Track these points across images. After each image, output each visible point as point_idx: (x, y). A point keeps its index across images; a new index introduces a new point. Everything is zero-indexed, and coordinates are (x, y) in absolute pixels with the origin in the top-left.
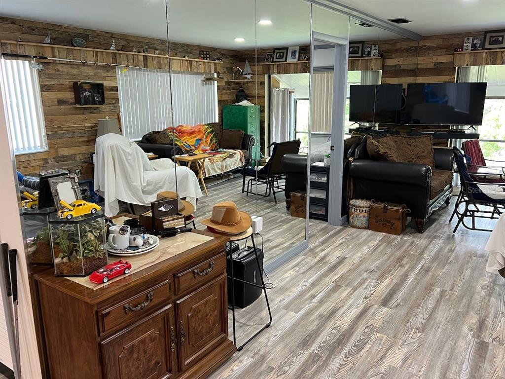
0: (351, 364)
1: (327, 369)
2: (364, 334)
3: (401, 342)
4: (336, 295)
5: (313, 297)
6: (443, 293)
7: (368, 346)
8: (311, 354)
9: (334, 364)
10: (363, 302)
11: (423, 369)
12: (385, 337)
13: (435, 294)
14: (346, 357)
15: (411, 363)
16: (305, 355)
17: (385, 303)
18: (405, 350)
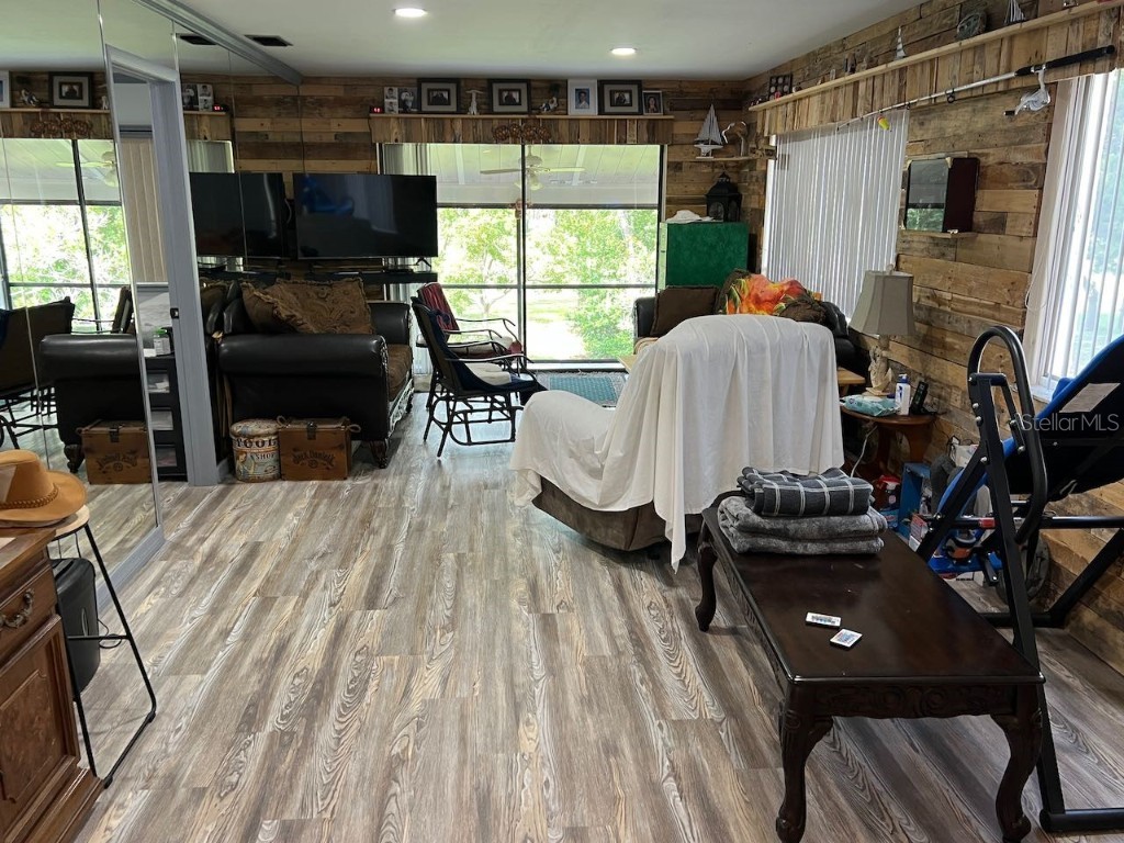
0: (357, 723)
1: (317, 749)
2: (357, 666)
3: (425, 657)
4: (272, 616)
5: (225, 633)
6: (459, 558)
7: (373, 684)
8: (272, 734)
9: (326, 734)
10: (330, 613)
11: (477, 685)
12: (397, 658)
13: (449, 564)
14: (341, 716)
15: (456, 683)
16: (260, 742)
17: (371, 602)
18: (437, 667)
